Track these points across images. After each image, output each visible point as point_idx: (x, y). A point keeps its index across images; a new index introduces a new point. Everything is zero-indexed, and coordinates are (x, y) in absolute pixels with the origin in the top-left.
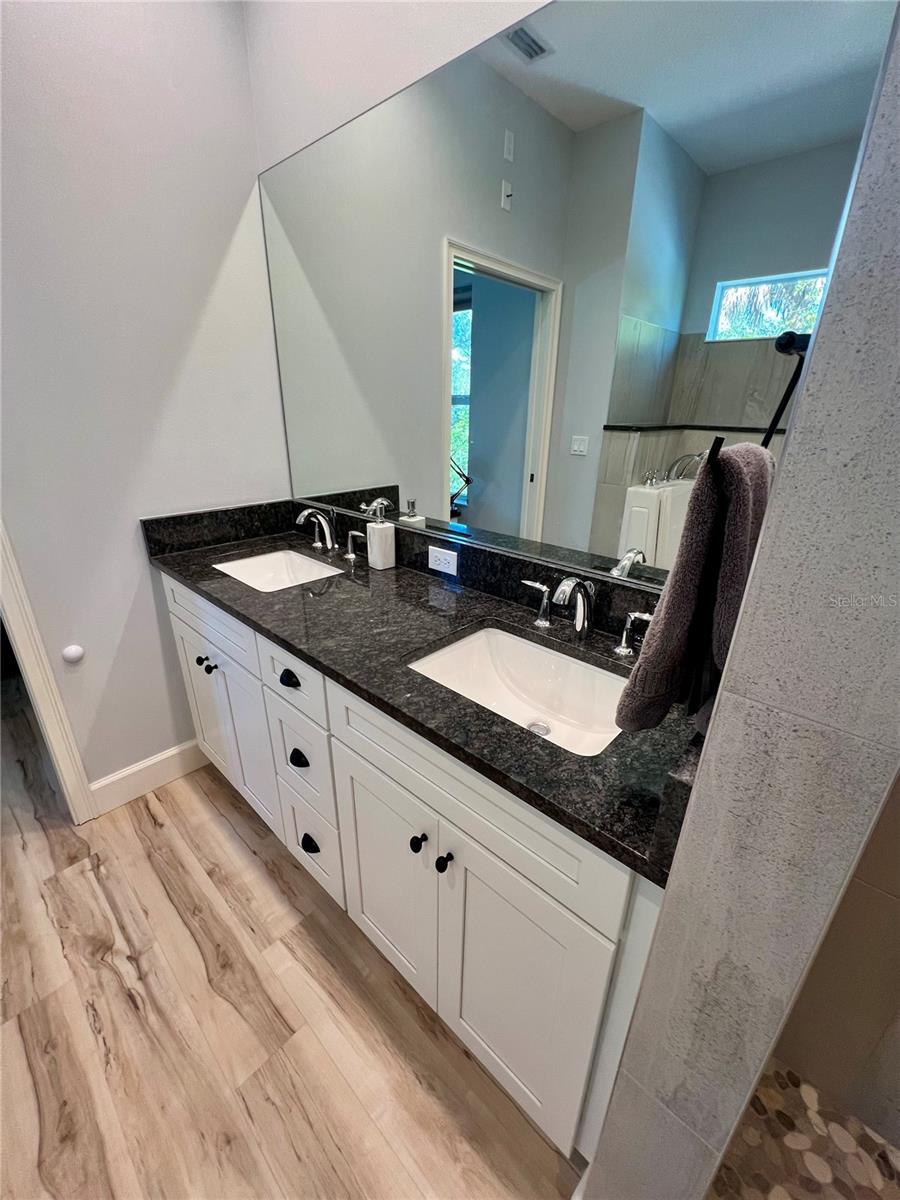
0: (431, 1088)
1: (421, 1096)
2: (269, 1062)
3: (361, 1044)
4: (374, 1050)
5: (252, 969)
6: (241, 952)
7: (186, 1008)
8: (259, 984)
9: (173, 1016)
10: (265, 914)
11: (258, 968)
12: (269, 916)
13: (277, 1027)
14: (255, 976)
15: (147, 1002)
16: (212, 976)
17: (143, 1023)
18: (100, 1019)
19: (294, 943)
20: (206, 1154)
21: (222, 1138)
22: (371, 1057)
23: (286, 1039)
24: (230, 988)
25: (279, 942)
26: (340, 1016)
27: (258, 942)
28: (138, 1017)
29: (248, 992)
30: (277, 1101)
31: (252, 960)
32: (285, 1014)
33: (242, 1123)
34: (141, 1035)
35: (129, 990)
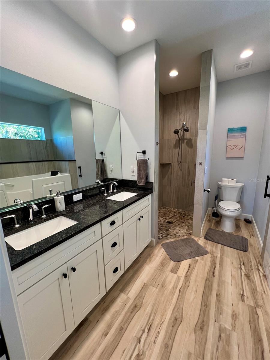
0: (146, 261)
1: (148, 261)
2: (151, 285)
3: (143, 271)
4: (144, 269)
5: (135, 299)
6: (132, 305)
7: (147, 310)
8: (138, 295)
9: (150, 312)
10: (120, 304)
11: (134, 298)
12: (121, 303)
13: (145, 287)
14: (136, 297)
15: (149, 323)
16: (139, 308)
17: (153, 320)
18: (156, 335)
19: (127, 292)
20: (166, 289)
21: (163, 287)
22: (145, 269)
23: (147, 284)
24: (140, 302)
25: (128, 296)
26: (140, 277)
27: (129, 301)
28: (152, 323)
29: (140, 297)
30: (155, 281)
31: (133, 300)
32: (142, 286)
33: (160, 285)
34: (155, 318)
35: (148, 333)
